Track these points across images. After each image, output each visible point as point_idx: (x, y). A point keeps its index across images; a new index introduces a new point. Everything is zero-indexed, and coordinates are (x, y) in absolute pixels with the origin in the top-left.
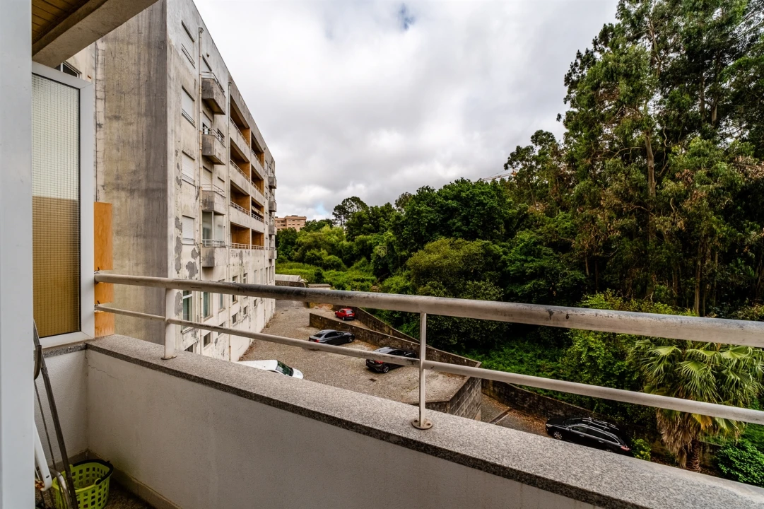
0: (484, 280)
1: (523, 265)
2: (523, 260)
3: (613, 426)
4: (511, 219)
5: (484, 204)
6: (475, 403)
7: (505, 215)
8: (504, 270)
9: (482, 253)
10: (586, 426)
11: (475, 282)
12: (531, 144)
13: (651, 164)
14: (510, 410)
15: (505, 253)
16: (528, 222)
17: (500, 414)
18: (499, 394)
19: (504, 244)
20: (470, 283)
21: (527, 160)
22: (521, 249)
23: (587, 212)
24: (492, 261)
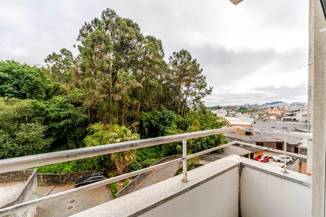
0: (35, 122)
1: (59, 113)
2: (59, 111)
3: (102, 173)
4: (49, 89)
5: (31, 80)
6: (34, 193)
7: (46, 87)
8: (47, 116)
9: (31, 107)
10: (92, 177)
11: (27, 124)
12: (60, 53)
13: (111, 76)
14: (54, 187)
15: (47, 107)
16: (59, 92)
17: (49, 192)
18: (48, 182)
19: (46, 102)
20: (23, 124)
21: (59, 61)
22: (57, 105)
23: (91, 91)
24: (39, 111)
